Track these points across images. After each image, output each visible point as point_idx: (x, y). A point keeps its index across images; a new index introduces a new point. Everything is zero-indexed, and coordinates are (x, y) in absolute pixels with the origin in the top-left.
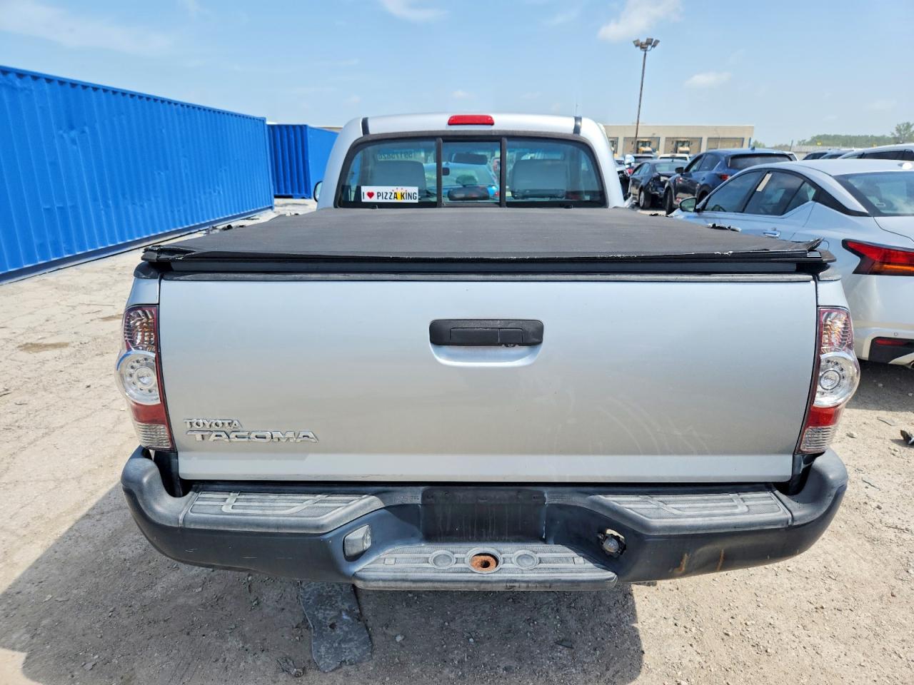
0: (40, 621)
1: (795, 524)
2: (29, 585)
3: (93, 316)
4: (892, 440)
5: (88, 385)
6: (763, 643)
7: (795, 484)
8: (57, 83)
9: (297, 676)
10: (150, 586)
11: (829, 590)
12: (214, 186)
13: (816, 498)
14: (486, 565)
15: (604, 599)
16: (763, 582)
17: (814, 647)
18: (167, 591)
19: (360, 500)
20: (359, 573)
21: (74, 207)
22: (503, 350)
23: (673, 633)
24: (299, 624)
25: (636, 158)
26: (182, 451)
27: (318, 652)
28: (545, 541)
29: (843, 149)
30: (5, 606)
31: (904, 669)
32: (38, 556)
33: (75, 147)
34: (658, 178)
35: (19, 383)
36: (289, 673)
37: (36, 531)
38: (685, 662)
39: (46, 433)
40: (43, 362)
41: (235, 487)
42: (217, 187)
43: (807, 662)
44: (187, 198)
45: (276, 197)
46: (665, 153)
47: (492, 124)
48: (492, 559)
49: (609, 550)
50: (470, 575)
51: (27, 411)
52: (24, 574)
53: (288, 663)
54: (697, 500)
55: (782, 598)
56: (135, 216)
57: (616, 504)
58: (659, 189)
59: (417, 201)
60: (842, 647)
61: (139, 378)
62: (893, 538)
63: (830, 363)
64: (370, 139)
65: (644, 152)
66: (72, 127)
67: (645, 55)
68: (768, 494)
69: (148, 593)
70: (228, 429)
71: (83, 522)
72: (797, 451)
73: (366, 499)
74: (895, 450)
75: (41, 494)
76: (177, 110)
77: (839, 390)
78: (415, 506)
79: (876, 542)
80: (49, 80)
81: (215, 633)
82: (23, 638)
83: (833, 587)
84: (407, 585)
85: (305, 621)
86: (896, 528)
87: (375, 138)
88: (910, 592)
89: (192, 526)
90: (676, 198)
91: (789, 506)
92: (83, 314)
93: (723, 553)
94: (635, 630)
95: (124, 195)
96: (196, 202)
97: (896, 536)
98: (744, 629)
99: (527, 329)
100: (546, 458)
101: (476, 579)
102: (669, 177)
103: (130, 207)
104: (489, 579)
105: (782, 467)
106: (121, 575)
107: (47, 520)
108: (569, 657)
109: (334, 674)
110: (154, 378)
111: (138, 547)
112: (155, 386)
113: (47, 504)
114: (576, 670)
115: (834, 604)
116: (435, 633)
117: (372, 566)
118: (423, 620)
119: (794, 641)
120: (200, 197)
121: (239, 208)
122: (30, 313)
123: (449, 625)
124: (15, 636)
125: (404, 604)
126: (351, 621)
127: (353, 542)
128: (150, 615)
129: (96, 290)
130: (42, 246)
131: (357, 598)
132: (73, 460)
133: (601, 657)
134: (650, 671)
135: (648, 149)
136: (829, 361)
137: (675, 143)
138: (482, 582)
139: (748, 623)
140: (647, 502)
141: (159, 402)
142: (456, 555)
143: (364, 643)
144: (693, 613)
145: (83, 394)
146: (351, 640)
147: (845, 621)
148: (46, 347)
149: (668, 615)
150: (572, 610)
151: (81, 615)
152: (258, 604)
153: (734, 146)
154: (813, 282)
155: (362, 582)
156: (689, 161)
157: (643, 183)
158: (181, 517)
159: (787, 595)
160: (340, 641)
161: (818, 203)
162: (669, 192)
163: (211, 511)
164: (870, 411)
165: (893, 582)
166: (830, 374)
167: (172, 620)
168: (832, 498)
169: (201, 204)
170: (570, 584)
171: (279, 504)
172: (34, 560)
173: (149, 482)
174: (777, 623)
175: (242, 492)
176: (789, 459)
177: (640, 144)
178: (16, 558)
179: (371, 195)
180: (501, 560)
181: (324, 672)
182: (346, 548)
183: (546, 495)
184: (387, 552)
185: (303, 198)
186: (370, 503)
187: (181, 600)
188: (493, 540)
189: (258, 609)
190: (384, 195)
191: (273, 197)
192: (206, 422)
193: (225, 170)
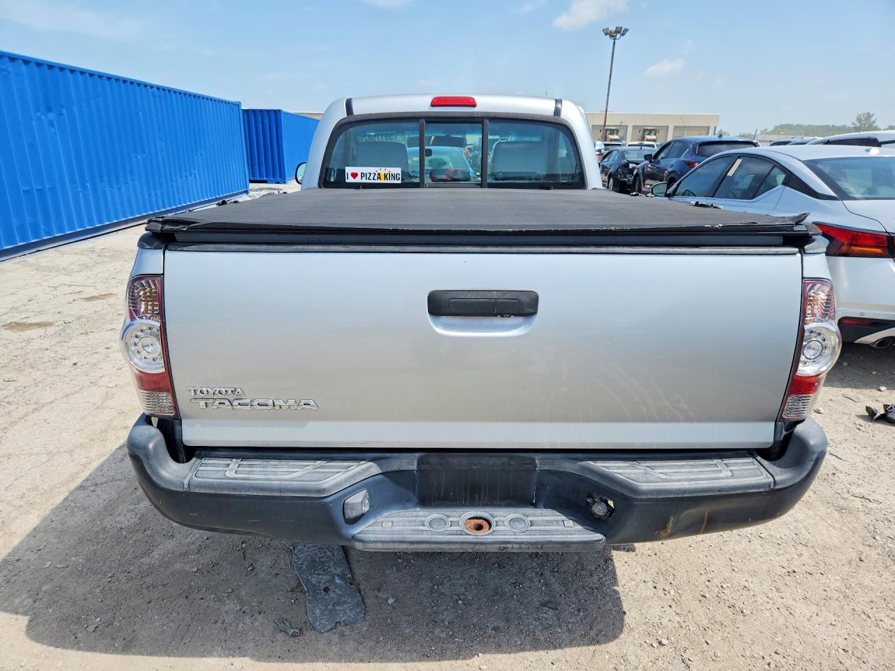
0: (41, 586)
1: (777, 487)
2: (28, 553)
3: (76, 296)
4: (858, 416)
5: (75, 362)
6: (739, 605)
7: (777, 450)
8: (34, 64)
9: (294, 636)
10: (148, 552)
11: (801, 555)
12: (190, 171)
13: (797, 463)
14: (479, 528)
15: (585, 564)
16: (737, 548)
17: (788, 608)
18: (164, 557)
19: (359, 465)
20: (359, 535)
21: (52, 189)
22: (498, 321)
23: (652, 595)
24: (293, 588)
25: (605, 145)
26: (185, 418)
27: (314, 613)
28: (535, 506)
29: (806, 138)
30: (5, 573)
31: (873, 628)
32: (35, 525)
33: (52, 130)
34: (626, 165)
35: (6, 361)
36: (287, 633)
37: (32, 502)
38: (664, 621)
39: (36, 409)
40: (29, 341)
41: (237, 453)
42: (193, 172)
43: (781, 621)
44: (164, 181)
45: (251, 181)
46: (632, 141)
47: (474, 106)
48: (485, 522)
49: (597, 513)
50: (465, 537)
51: (16, 388)
52: (22, 542)
53: (285, 624)
54: (683, 466)
55: (755, 563)
56: (113, 199)
57: (605, 469)
58: (628, 176)
59: (400, 182)
60: (814, 608)
61: (144, 347)
62: (860, 507)
63: (813, 334)
64: (354, 120)
65: (611, 140)
66: (49, 110)
67: (614, 43)
68: (750, 460)
69: (146, 560)
70: (231, 397)
71: (78, 492)
72: (778, 419)
73: (365, 465)
74: (860, 425)
75: (35, 467)
76: (153, 94)
77: (820, 360)
78: (411, 471)
79: (844, 511)
80: (27, 61)
81: (213, 596)
82: (25, 603)
83: (804, 552)
84: (404, 546)
85: (299, 585)
86: (863, 497)
87: (359, 119)
88: (877, 557)
89: (197, 491)
90: (644, 185)
91: (771, 471)
92: (65, 294)
93: (706, 515)
94: (616, 592)
95: (101, 177)
96: (172, 186)
97: (863, 505)
98: (720, 591)
99: (522, 300)
100: (538, 425)
101: (471, 540)
102: (637, 164)
103: (107, 190)
104: (484, 540)
105: (764, 434)
106: (118, 543)
107: (43, 491)
108: (554, 618)
109: (330, 634)
110: (158, 347)
111: (133, 516)
112: (160, 354)
113: (41, 476)
114: (561, 629)
115: (805, 568)
116: (425, 596)
117: (370, 528)
118: (413, 584)
119: (768, 603)
120: (177, 181)
121: (214, 192)
122: (13, 294)
123: (438, 588)
124: (17, 601)
125: (394, 568)
126: (345, 585)
127: (353, 506)
128: (149, 580)
129: (77, 271)
130: (22, 228)
131: (349, 564)
132: (64, 434)
133: (585, 617)
134: (632, 630)
135: (616, 137)
136: (812, 332)
137: (642, 131)
138: (477, 543)
139: (724, 586)
140: (635, 468)
141: (163, 370)
142: (451, 519)
143: (358, 605)
144: (671, 577)
145: (70, 372)
146: (345, 603)
147: (816, 584)
148: (31, 326)
149: (648, 579)
150: (556, 574)
151: (81, 580)
152: (253, 569)
153: (701, 134)
154: (799, 255)
155: (361, 544)
156: (656, 149)
157: (612, 170)
158: (186, 482)
159: (761, 560)
160: (334, 603)
161: (787, 188)
162: (638, 178)
163: (216, 476)
164: (835, 389)
165: (861, 548)
166: (813, 344)
167: (170, 584)
168: (812, 463)
169: (178, 188)
170: (560, 546)
171: (281, 470)
172: (31, 529)
173: (155, 448)
174: (751, 586)
175: (244, 458)
176: (771, 426)
177: (608, 132)
178: (13, 528)
179: (354, 175)
180: (494, 524)
181: (320, 632)
182: (346, 512)
183: (537, 461)
184: (384, 515)
185: (278, 183)
186: (368, 469)
187: (178, 566)
188: (485, 505)
189: (253, 574)
190: (368, 175)
191: (248, 181)
192: (209, 390)
193: (201, 154)
